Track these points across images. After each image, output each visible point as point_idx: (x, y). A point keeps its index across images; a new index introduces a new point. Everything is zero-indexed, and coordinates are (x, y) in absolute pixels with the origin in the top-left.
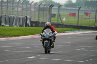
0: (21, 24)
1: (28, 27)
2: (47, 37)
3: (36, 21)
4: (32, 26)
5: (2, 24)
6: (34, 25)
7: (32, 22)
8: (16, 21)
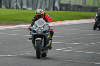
0: (47, 7)
1: (56, 11)
2: (40, 32)
3: (67, 3)
4: (61, 10)
5: (23, 7)
6: (64, 8)
7: (61, 5)
8: (41, 3)
